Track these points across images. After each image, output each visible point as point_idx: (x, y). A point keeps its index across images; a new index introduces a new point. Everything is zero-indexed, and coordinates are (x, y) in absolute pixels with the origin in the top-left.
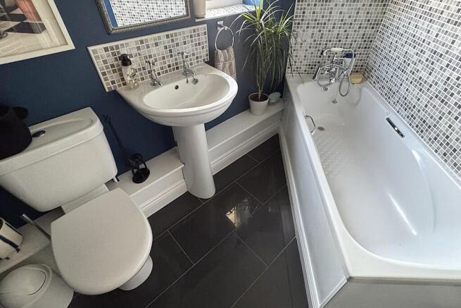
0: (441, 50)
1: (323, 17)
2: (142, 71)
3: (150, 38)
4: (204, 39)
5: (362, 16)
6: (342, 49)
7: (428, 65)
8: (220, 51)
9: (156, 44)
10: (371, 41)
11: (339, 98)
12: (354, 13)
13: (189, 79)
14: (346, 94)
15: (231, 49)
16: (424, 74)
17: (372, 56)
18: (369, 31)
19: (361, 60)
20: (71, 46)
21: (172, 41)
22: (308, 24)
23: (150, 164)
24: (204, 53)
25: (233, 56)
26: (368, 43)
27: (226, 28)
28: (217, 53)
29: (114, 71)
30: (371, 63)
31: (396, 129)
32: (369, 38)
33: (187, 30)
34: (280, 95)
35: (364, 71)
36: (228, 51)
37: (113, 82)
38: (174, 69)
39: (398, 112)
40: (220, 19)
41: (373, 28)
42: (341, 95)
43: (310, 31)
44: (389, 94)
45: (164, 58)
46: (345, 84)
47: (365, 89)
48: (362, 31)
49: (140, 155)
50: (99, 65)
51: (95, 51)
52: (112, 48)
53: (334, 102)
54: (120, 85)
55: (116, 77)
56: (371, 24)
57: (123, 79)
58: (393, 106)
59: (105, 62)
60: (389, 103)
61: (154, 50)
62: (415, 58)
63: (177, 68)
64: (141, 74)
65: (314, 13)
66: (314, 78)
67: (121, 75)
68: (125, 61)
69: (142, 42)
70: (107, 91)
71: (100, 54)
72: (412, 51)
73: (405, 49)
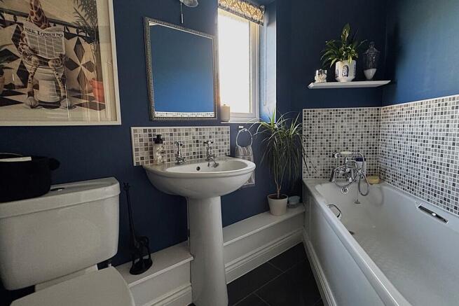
0: (440, 135)
1: (327, 130)
2: (170, 154)
3: (183, 129)
4: (227, 136)
5: (361, 129)
6: (351, 153)
7: (436, 150)
8: (240, 147)
9: (187, 134)
10: (376, 148)
11: (360, 198)
12: (353, 126)
13: (211, 163)
14: (367, 194)
15: (250, 147)
16: (437, 158)
17: (382, 160)
18: (371, 140)
19: (372, 164)
20: (119, 122)
21: (200, 133)
22: (316, 135)
23: (155, 257)
24: (226, 148)
25: (251, 152)
26: (374, 150)
27: (246, 130)
28: (237, 149)
29: (146, 149)
30: (383, 166)
31: (434, 215)
32: (373, 145)
33: (214, 128)
34: (299, 198)
35: (379, 173)
36: (247, 149)
37: (142, 158)
38: (198, 157)
39: (428, 200)
40: (241, 125)
41: (374, 137)
42: (361, 194)
43: (319, 141)
44: (411, 187)
45: (190, 146)
46: (363, 185)
47: (385, 188)
48: (365, 141)
49: (148, 239)
50: (135, 142)
51: (135, 131)
52: (150, 130)
53: (357, 202)
54: (147, 162)
55: (146, 154)
56: (371, 135)
57: (152, 157)
58: (420, 196)
59: (141, 140)
60: (415, 194)
61: (184, 138)
62: (421, 149)
63: (201, 157)
64: (168, 156)
65: (319, 127)
66: (331, 181)
67: (152, 153)
68: (158, 140)
69: (175, 130)
70: (135, 165)
71: (139, 134)
72: (415, 144)
73: (409, 145)
